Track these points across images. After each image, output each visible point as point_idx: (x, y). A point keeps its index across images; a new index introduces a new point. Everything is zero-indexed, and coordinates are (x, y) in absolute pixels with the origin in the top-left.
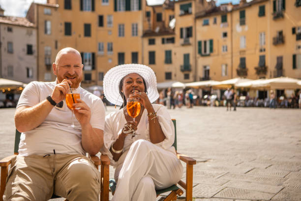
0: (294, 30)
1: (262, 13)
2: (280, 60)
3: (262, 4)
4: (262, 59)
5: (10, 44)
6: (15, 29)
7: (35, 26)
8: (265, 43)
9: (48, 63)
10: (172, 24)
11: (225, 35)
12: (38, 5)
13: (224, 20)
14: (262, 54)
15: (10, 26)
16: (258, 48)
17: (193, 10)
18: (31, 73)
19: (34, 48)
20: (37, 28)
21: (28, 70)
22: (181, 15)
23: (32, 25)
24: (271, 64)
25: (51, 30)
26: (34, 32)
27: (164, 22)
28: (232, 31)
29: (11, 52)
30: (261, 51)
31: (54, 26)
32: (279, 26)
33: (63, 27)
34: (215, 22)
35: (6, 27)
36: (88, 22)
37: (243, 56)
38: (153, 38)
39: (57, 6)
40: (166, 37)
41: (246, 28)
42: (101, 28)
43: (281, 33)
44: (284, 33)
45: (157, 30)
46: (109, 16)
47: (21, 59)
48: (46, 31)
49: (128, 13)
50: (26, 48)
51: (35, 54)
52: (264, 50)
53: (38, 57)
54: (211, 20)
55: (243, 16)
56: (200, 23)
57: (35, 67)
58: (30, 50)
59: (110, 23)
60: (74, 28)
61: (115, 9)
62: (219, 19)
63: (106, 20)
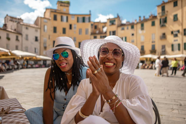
0: (172, 33)
1: (153, 24)
2: (164, 47)
3: (153, 20)
4: (153, 47)
5: (27, 36)
6: (29, 28)
7: (39, 27)
8: (154, 39)
9: (45, 45)
10: (105, 30)
11: (133, 35)
12: (41, 18)
13: (132, 27)
14: (153, 44)
15: (27, 27)
16: (151, 41)
17: (116, 23)
18: (37, 51)
19: (39, 38)
20: (40, 28)
21: (35, 49)
22: (110, 25)
23: (37, 27)
24: (158, 49)
25: (47, 30)
26: (39, 30)
27: (100, 29)
28: (137, 33)
29: (27, 39)
30: (153, 42)
31: (48, 28)
32: (163, 30)
33: (52, 29)
34: (128, 29)
35: (25, 27)
36: (64, 27)
37: (142, 45)
38: (95, 35)
39: (50, 18)
40: (102, 35)
41: (144, 31)
42: (70, 30)
43: (164, 34)
44: (166, 34)
45: (97, 32)
46: (75, 24)
47: (32, 43)
48: (44, 30)
49: (84, 24)
50: (34, 38)
51: (39, 41)
52: (154, 42)
53: (40, 43)
54: (125, 28)
55: (142, 25)
56: (120, 29)
57: (39, 48)
58: (36, 39)
59: (75, 28)
60: (58, 30)
61: (78, 21)
62: (130, 27)
63: (73, 26)
